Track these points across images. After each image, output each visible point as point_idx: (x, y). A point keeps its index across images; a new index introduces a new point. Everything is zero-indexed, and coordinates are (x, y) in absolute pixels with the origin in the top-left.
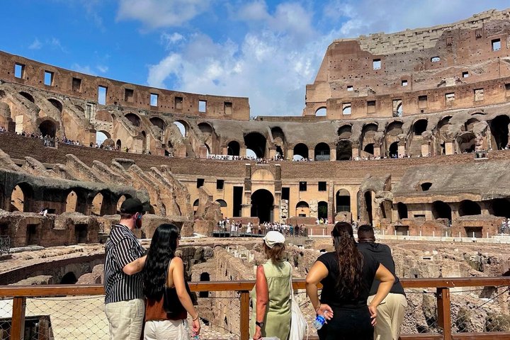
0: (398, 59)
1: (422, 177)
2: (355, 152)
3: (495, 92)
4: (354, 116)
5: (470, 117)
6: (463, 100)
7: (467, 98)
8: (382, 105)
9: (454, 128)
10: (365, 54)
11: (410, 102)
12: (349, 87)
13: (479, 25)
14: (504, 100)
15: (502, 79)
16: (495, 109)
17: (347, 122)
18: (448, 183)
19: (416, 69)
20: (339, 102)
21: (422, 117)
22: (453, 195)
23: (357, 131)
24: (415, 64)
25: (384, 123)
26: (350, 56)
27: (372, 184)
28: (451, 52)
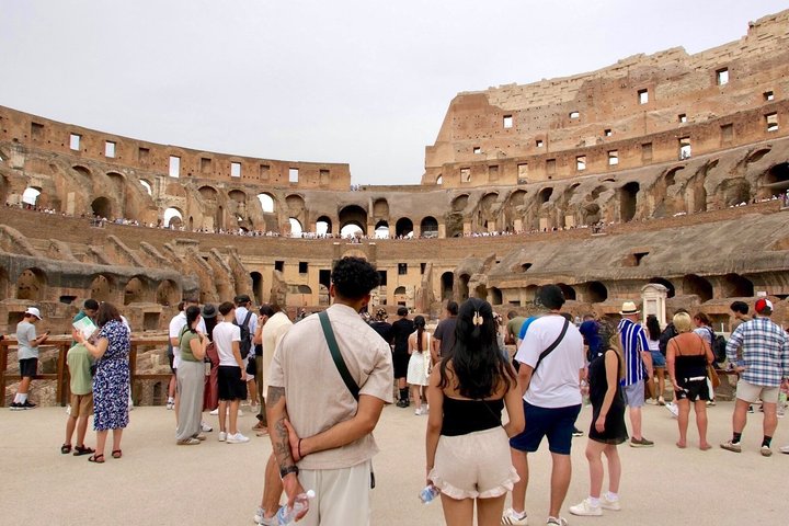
0: (533, 114)
1: (523, 257)
2: (467, 227)
3: (630, 153)
4: (474, 185)
5: (599, 184)
6: (596, 164)
7: (600, 162)
8: (506, 170)
9: (578, 198)
10: (494, 110)
11: (537, 167)
12: (475, 149)
13: (624, 73)
14: (639, 163)
15: (639, 139)
16: (627, 175)
17: (464, 192)
18: (548, 263)
19: (552, 127)
20: (456, 167)
21: (549, 184)
22: (547, 278)
23: (473, 201)
24: (551, 120)
25: (507, 191)
26: (477, 112)
27: (469, 266)
28: (591, 105)
